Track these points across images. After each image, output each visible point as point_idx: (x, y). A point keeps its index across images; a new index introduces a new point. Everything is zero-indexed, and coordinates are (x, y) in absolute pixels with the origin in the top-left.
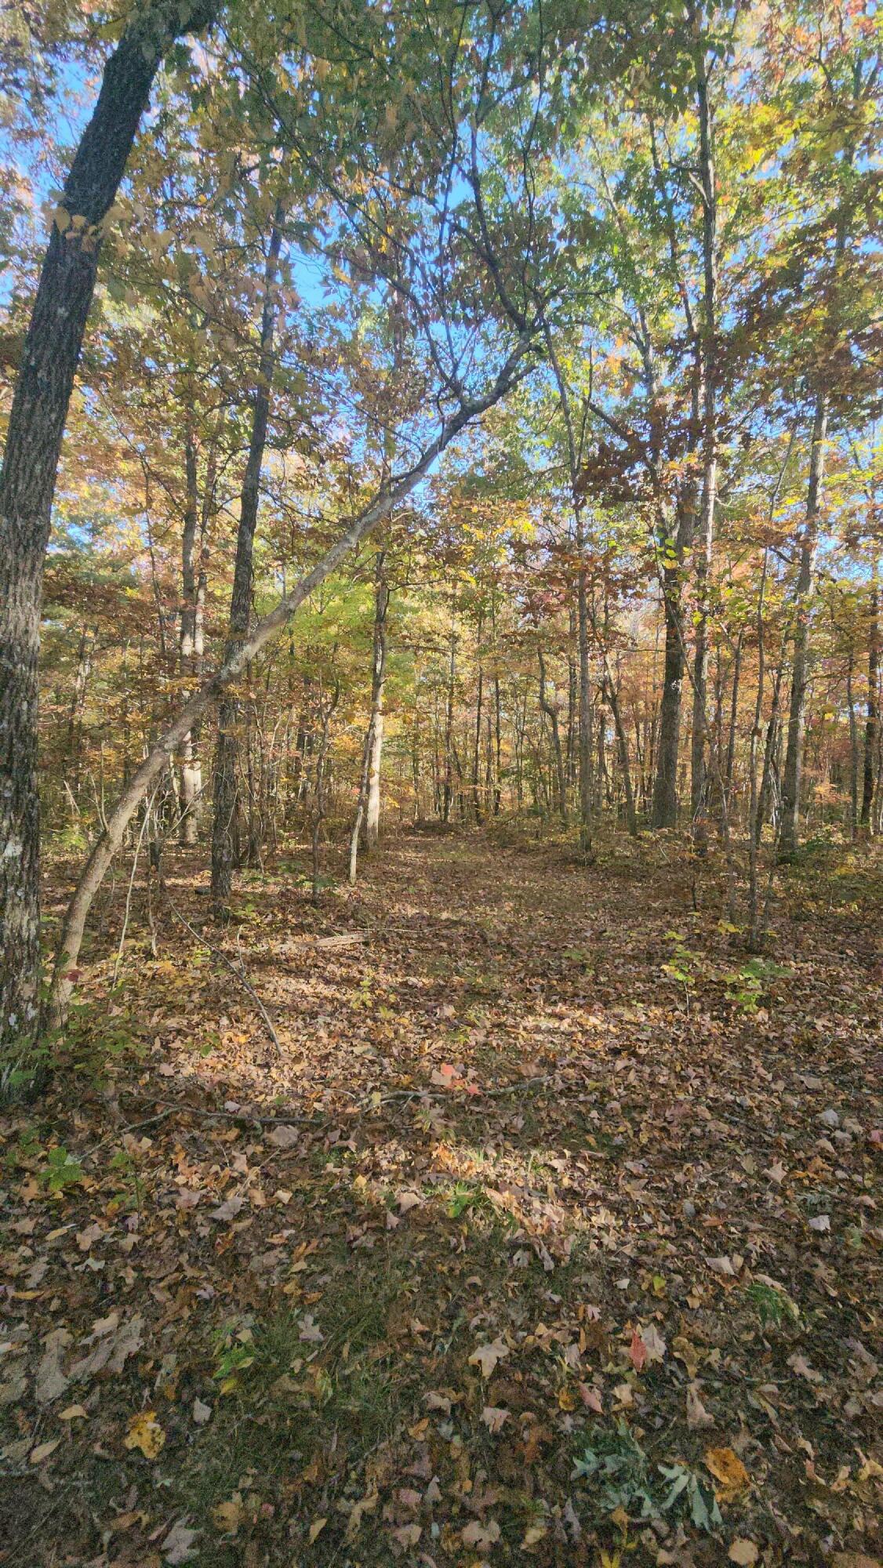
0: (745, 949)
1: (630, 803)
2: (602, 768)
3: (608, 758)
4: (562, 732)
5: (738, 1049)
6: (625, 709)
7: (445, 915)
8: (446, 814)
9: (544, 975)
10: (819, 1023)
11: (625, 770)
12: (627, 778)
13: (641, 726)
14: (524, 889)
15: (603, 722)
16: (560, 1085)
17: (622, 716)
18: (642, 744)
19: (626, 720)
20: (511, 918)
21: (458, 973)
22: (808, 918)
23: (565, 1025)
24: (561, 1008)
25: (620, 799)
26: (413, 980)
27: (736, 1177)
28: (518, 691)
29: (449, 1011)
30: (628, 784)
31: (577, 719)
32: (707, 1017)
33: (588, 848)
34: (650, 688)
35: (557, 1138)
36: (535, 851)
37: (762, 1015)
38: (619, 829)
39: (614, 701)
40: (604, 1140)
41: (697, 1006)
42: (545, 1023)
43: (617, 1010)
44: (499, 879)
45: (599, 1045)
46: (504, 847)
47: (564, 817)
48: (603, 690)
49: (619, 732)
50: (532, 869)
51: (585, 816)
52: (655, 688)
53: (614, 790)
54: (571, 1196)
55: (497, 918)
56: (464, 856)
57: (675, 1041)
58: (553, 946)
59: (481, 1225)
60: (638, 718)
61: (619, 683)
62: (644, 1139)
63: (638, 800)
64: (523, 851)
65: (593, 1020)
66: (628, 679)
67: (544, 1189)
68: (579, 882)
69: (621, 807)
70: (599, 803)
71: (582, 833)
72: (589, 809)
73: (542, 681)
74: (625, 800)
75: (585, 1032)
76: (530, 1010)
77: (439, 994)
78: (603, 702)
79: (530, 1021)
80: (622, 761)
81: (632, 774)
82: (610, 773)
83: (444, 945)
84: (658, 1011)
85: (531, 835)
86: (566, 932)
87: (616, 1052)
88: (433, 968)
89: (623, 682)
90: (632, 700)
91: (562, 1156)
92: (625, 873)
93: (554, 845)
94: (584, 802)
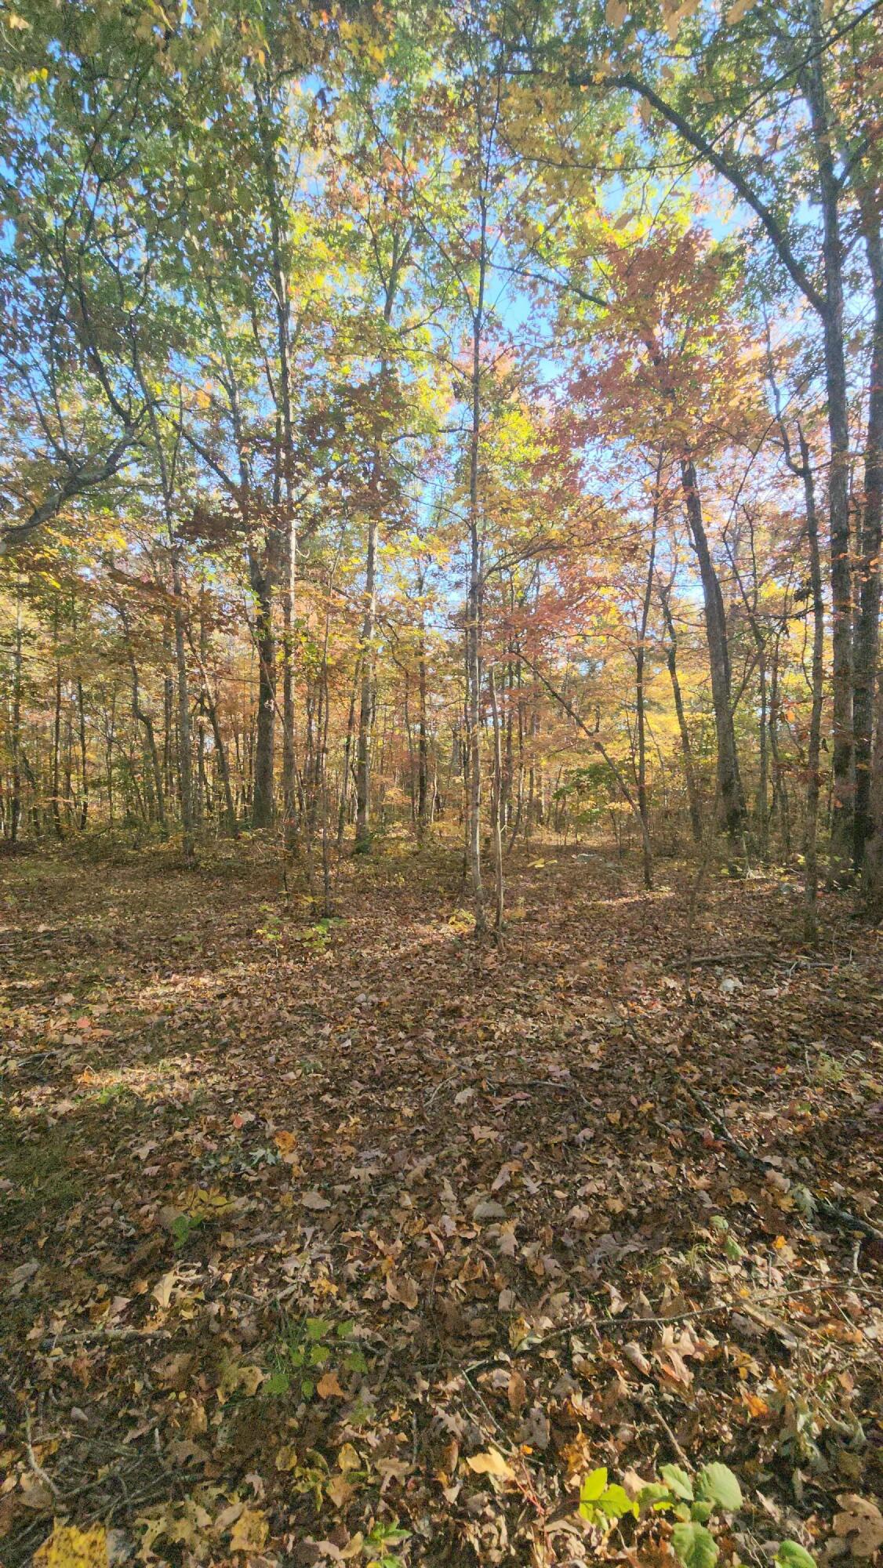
0: (321, 914)
1: (231, 810)
2: (202, 778)
3: (208, 767)
4: (158, 739)
5: (311, 977)
6: (223, 720)
7: (42, 928)
8: (15, 832)
9: (156, 959)
10: (364, 953)
11: (226, 780)
12: (227, 786)
13: (240, 736)
14: (127, 897)
15: (201, 733)
16: (179, 1023)
17: (220, 725)
18: (242, 752)
19: (225, 730)
20: (117, 921)
21: (68, 970)
22: (371, 890)
23: (179, 989)
24: (175, 977)
25: (221, 806)
26: (20, 984)
27: (302, 1039)
28: (104, 694)
29: (68, 998)
30: (228, 792)
31: (173, 727)
32: (291, 963)
33: (191, 853)
34: (248, 700)
35: (179, 1050)
36: (134, 862)
37: (329, 954)
38: (221, 836)
39: (212, 713)
40: (213, 1042)
41: (285, 957)
42: (160, 991)
43: (223, 971)
44: (98, 890)
45: (209, 994)
46: (96, 861)
47: (165, 826)
48: (201, 701)
49: (218, 744)
50: (133, 878)
51: (186, 824)
52: (252, 702)
53: (215, 798)
54: (190, 1077)
55: (100, 924)
56: (52, 872)
57: (267, 982)
58: (163, 937)
59: (129, 1105)
60: (236, 729)
61: (217, 696)
62: (243, 1036)
63: (239, 808)
64: (119, 863)
65: (202, 980)
66: (226, 690)
67: (173, 1078)
68: (185, 883)
69: (222, 814)
70: (200, 811)
71: (185, 840)
72: (190, 819)
73: (135, 689)
74: (226, 808)
75: (196, 990)
76: (146, 984)
77: (53, 989)
78: (201, 714)
79: (148, 991)
80: (222, 770)
81: (231, 783)
82: (210, 781)
83: (48, 952)
84: (255, 966)
85: (128, 846)
86: (174, 926)
87: (222, 996)
88: (41, 972)
89: (222, 693)
90: (230, 711)
91: (184, 1057)
92: (227, 873)
93: (156, 854)
94: (185, 812)
